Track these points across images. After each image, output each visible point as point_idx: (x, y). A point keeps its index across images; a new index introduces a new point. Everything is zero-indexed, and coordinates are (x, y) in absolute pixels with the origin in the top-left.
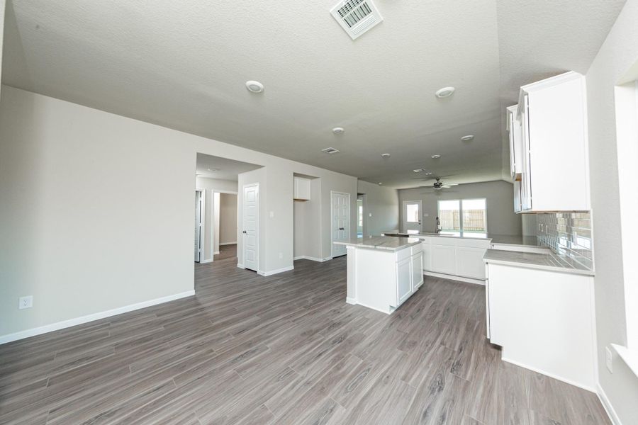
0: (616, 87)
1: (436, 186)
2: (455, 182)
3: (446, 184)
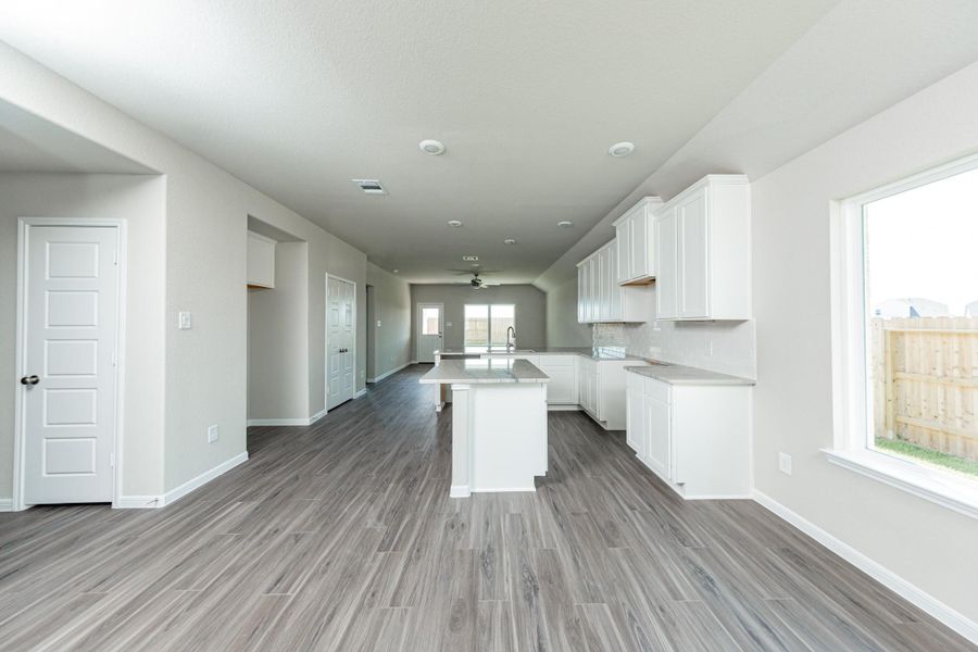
0: (831, 202)
1: (475, 283)
2: (497, 281)
3: (485, 282)
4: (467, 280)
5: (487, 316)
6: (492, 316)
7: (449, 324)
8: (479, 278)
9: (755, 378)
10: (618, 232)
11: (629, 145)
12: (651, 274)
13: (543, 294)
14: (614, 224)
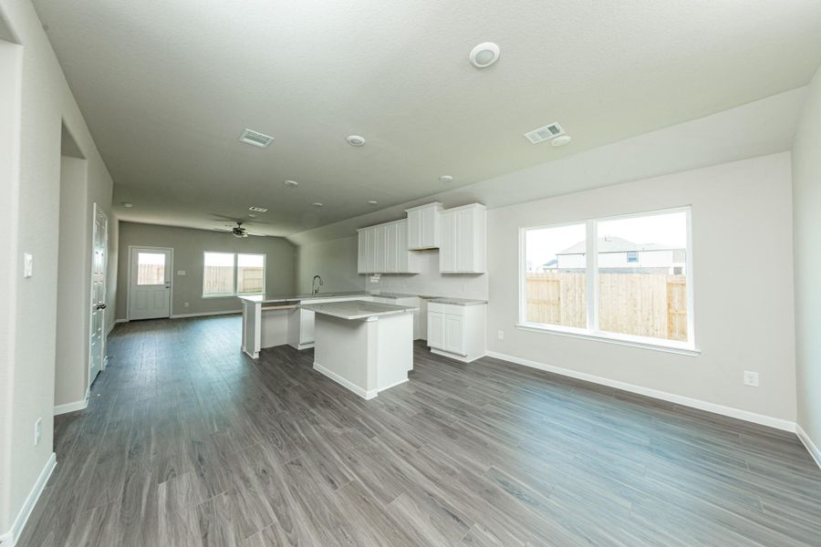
0: (519, 227)
4: (229, 227)
5: (232, 265)
6: (239, 265)
7: (183, 273)
8: (242, 227)
9: (487, 299)
10: (409, 216)
11: (450, 177)
12: (436, 246)
13: (294, 247)
14: (406, 211)
